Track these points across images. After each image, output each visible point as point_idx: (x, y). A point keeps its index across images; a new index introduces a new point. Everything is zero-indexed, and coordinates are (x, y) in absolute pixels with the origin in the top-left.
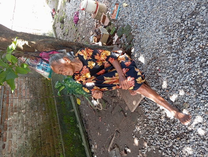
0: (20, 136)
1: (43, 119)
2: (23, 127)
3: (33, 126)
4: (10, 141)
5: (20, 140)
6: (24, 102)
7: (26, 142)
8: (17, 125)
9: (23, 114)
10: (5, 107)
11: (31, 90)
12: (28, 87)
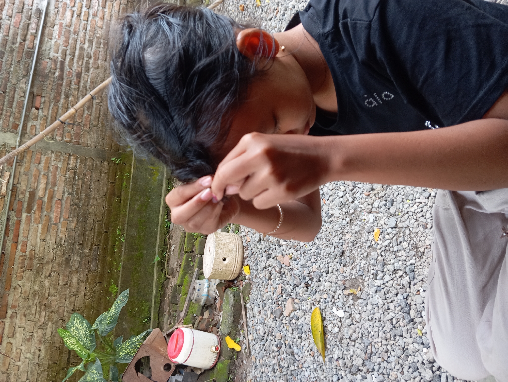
0: (31, 334)
1: (85, 295)
2: (40, 312)
3: (61, 311)
4: (10, 345)
5: (29, 343)
6: (54, 241)
7: (40, 350)
8: (29, 307)
9: (46, 277)
10: (9, 252)
11: (76, 204)
12: (70, 191)
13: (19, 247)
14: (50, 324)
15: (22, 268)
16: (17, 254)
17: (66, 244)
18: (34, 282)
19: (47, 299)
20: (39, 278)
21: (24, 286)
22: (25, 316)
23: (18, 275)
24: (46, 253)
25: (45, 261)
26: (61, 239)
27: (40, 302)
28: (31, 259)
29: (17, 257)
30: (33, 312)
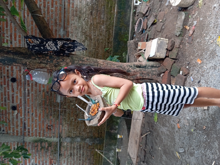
2: (82, 35)
10: (67, 8)
13: (71, 5)
14: (86, 40)
15: (73, 15)
16: (70, 9)
17: (90, 5)
18: (79, 22)
19: (84, 30)
20: (80, 20)
21: (74, 23)
22: (76, 37)
23: (72, 18)
24: (82, 9)
25: (82, 13)
26: (88, 2)
27: (82, 31)
28: (76, 11)
29: (70, 10)
30: (79, 35)
